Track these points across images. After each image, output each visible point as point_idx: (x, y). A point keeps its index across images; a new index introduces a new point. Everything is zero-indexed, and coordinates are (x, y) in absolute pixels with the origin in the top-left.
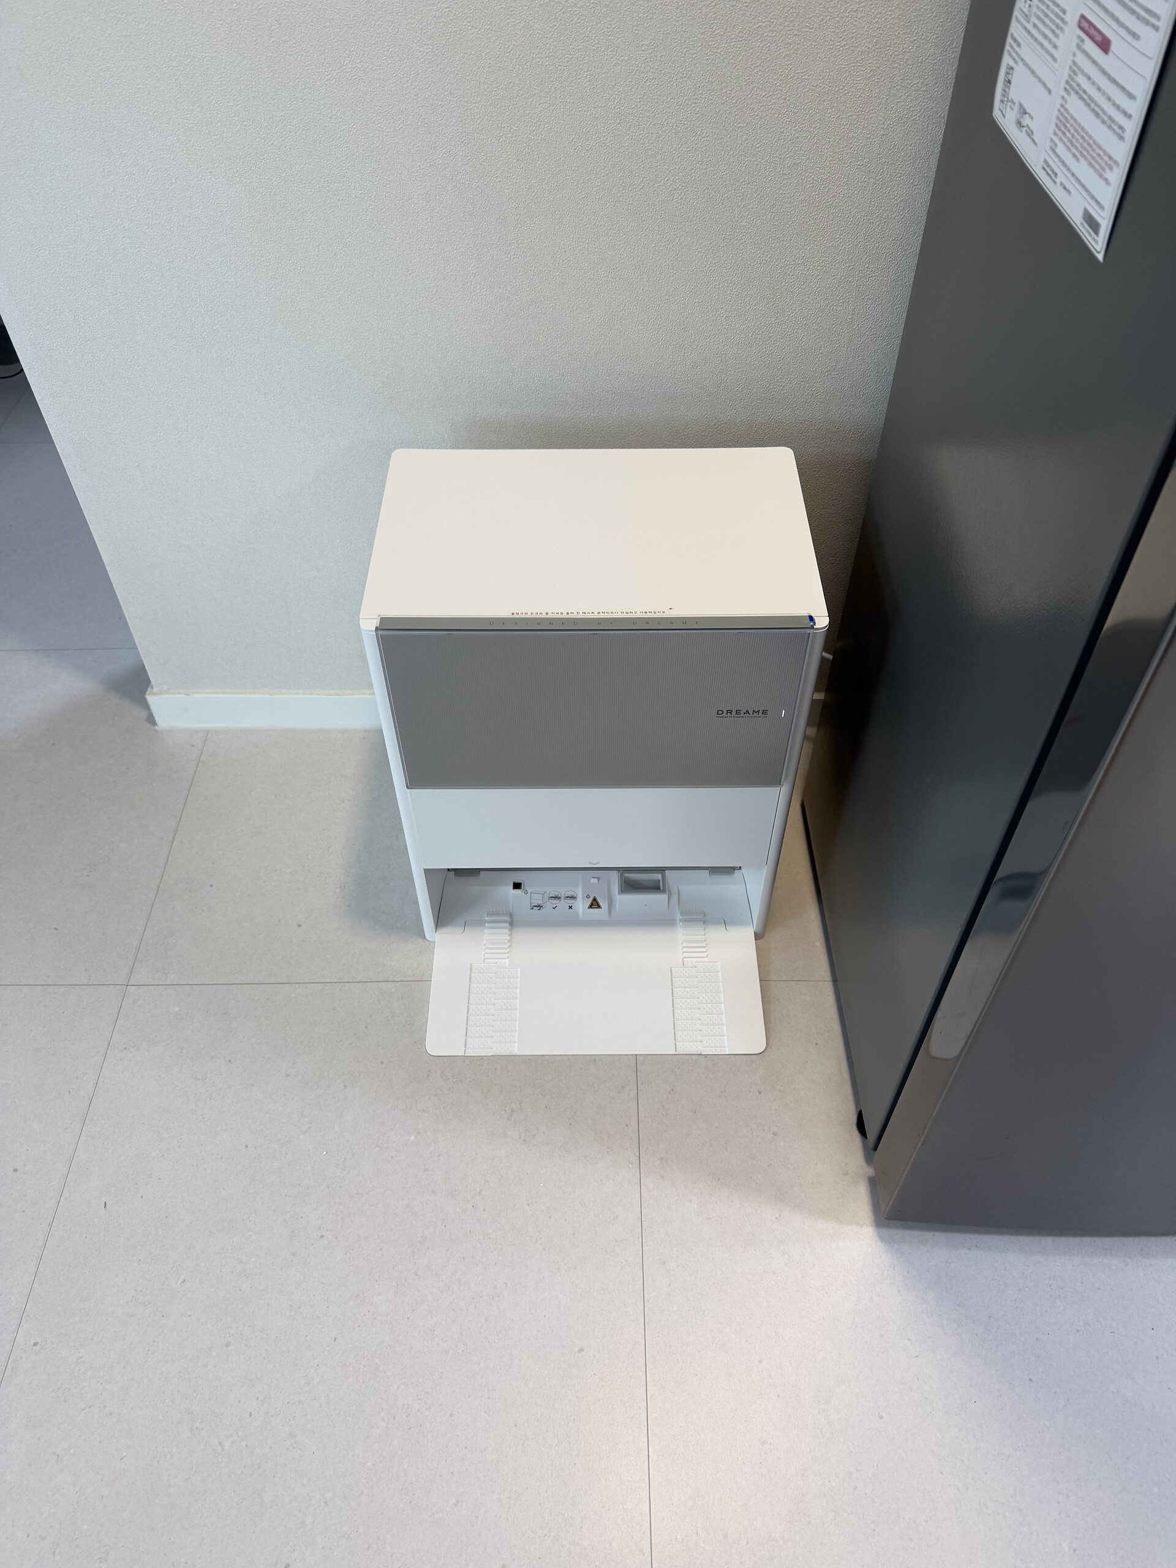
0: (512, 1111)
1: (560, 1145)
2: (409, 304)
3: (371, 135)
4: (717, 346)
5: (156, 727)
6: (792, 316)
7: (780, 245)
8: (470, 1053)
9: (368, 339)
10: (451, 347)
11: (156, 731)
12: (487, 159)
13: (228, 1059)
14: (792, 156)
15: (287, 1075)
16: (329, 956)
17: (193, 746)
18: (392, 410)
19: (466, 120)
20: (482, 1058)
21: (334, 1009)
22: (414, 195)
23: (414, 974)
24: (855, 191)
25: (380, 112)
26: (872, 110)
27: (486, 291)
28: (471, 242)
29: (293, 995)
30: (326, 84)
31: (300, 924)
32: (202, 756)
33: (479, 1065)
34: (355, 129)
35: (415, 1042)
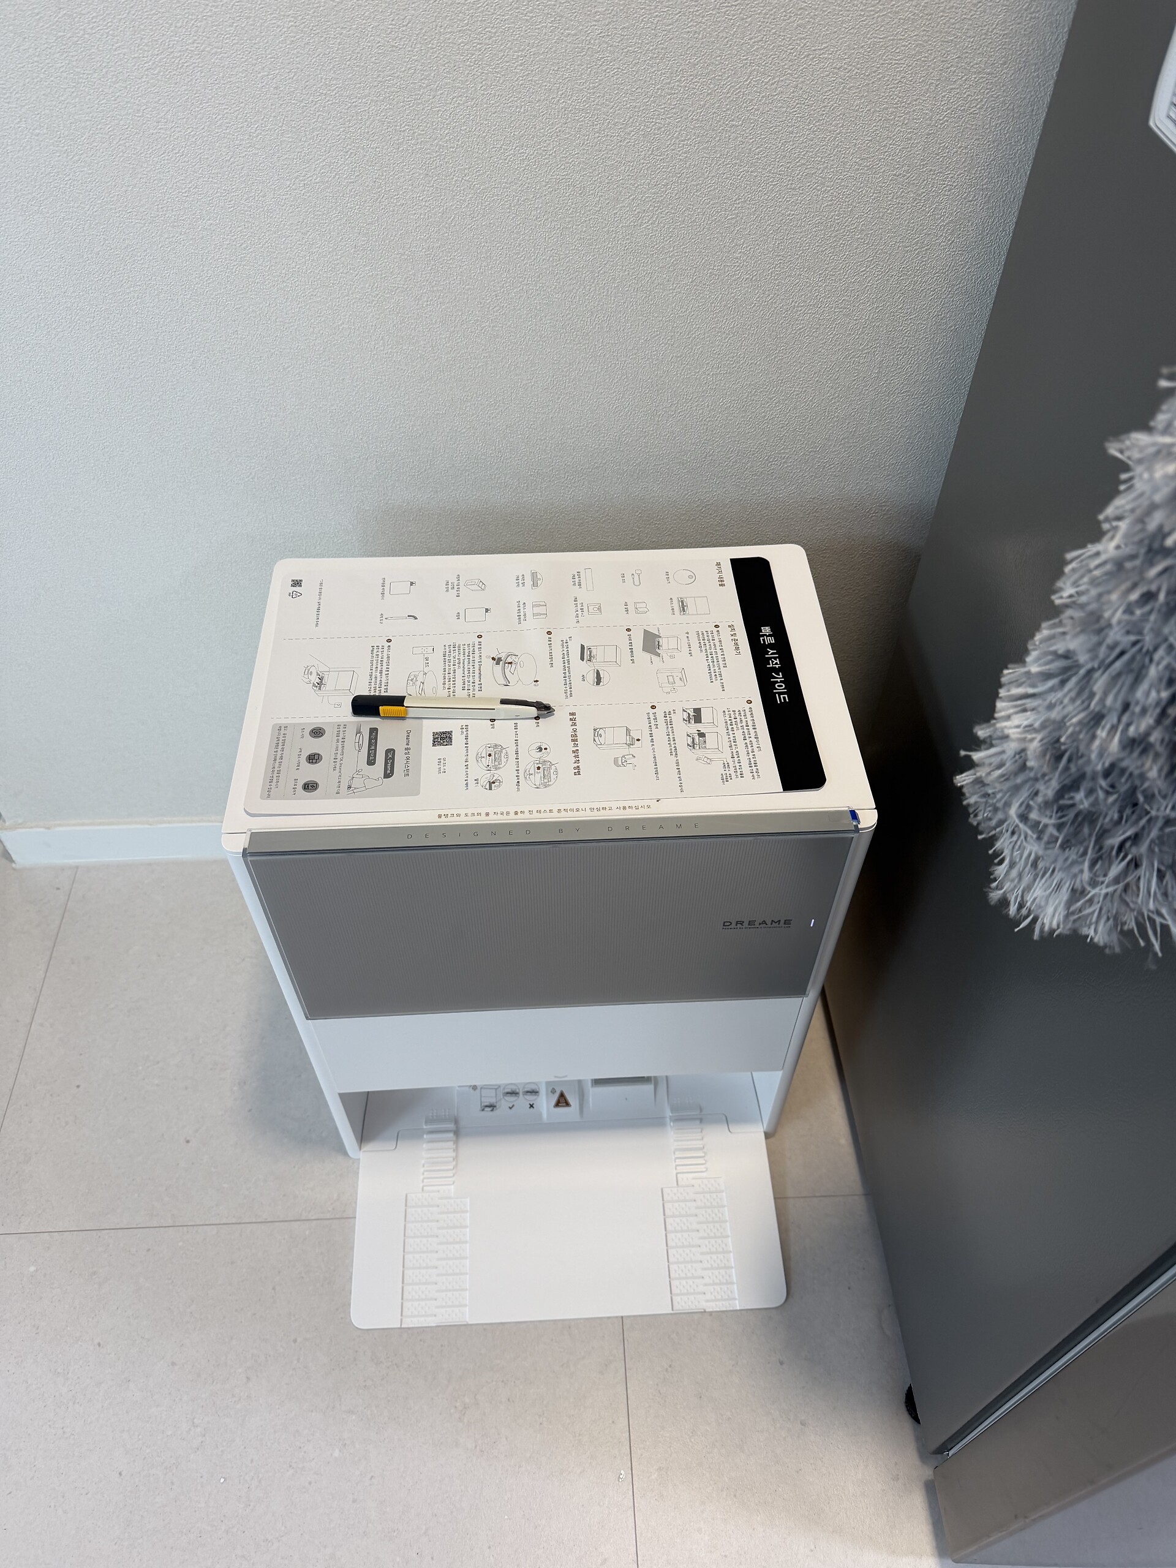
0: (465, 1408)
1: (528, 1455)
2: (288, 367)
3: (217, 145)
4: (701, 412)
5: (14, 865)
6: (800, 372)
7: (787, 281)
8: (409, 1323)
9: (237, 412)
10: (349, 420)
11: (14, 869)
12: (383, 175)
13: (96, 1342)
14: (804, 164)
15: (173, 1364)
16: (225, 1186)
17: (58, 889)
18: (276, 498)
19: (349, 121)
20: (423, 1330)
21: (232, 1263)
22: (284, 225)
23: (333, 1209)
24: (888, 210)
25: (227, 113)
26: (916, 101)
27: (392, 348)
28: (367, 285)
29: (180, 1244)
30: (147, 75)
31: (188, 1138)
32: (69, 903)
33: (421, 1340)
34: (193, 137)
35: (337, 1310)
